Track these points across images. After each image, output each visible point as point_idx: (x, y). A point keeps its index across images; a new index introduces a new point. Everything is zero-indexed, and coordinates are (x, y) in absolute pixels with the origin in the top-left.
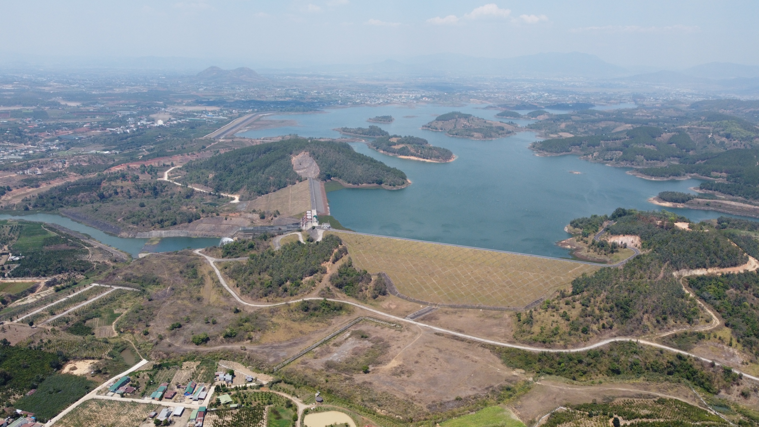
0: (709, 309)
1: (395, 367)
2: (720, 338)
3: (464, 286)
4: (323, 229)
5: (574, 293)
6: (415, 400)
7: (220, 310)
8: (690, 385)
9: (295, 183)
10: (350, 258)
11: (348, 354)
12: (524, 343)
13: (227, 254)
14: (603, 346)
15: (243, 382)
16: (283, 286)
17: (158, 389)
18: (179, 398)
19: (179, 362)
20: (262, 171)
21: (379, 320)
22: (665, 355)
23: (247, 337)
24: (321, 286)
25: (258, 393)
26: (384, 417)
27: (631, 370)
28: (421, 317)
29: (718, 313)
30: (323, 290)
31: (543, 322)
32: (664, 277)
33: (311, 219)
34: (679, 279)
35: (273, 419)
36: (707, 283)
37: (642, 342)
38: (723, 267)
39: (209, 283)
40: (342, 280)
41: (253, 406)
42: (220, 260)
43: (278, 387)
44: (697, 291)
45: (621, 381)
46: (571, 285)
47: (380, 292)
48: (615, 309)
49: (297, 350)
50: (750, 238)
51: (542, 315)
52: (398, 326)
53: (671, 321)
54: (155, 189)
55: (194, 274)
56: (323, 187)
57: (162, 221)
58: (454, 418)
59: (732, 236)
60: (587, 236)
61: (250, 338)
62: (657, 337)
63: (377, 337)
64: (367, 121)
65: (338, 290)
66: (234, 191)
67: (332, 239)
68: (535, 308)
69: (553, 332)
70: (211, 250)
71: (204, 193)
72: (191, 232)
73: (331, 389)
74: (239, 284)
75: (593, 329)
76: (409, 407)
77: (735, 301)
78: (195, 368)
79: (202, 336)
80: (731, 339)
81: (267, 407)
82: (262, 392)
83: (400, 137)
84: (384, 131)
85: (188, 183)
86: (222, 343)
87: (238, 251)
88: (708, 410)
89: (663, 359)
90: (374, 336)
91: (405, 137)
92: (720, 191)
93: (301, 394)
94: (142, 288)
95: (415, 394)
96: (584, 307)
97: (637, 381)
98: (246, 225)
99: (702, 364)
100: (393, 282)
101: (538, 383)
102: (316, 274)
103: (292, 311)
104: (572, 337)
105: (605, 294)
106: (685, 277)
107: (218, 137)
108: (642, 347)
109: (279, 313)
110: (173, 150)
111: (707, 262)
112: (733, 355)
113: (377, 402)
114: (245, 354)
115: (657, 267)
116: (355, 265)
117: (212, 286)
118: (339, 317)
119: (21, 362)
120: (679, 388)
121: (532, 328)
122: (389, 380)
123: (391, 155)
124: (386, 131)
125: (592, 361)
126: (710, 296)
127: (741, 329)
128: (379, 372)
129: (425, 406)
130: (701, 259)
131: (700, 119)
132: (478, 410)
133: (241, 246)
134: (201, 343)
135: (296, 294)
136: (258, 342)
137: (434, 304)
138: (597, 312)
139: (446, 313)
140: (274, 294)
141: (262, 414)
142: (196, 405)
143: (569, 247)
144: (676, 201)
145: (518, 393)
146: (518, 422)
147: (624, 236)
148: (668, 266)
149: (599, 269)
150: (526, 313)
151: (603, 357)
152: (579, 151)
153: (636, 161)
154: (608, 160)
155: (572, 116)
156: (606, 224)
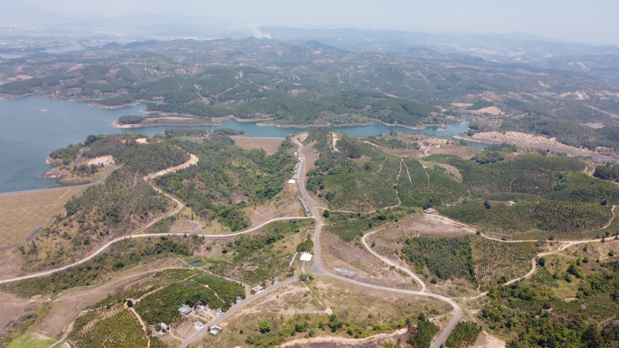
0: (174, 198)
2: (185, 216)
5: (69, 215)
8: (174, 256)
12: (34, 271)
14: (105, 249)
22: (152, 240)
27: (131, 260)
29: (180, 199)
31: (47, 247)
32: (138, 183)
34: (148, 182)
36: (168, 179)
37: (133, 236)
38: (176, 166)
44: (163, 187)
45: (126, 271)
46: (65, 209)
48: (107, 217)
50: (188, 141)
51: (45, 242)
53: (151, 214)
59: (177, 142)
60: (68, 164)
62: (144, 229)
68: (36, 238)
69: (58, 253)
75: (93, 239)
77: (189, 187)
80: (192, 214)
88: (190, 268)
89: (152, 244)
92: (162, 111)
96: (81, 224)
97: (137, 267)
99: (179, 238)
101: (56, 300)
104: (77, 251)
105: (96, 208)
106: (152, 179)
108: (135, 240)
111: (165, 164)
112: (196, 225)
115: (131, 176)
120: (167, 261)
121: (38, 256)
125: (98, 265)
126: (172, 188)
127: (197, 206)
130: (161, 163)
131: (135, 57)
138: (93, 224)
143: (54, 176)
144: (132, 123)
145: (40, 316)
146: (48, 340)
147: (99, 157)
148: (139, 173)
149: (86, 189)
150: (28, 245)
151: (107, 258)
152: (41, 91)
153: (94, 95)
154: (70, 96)
155: (26, 59)
156: (82, 151)
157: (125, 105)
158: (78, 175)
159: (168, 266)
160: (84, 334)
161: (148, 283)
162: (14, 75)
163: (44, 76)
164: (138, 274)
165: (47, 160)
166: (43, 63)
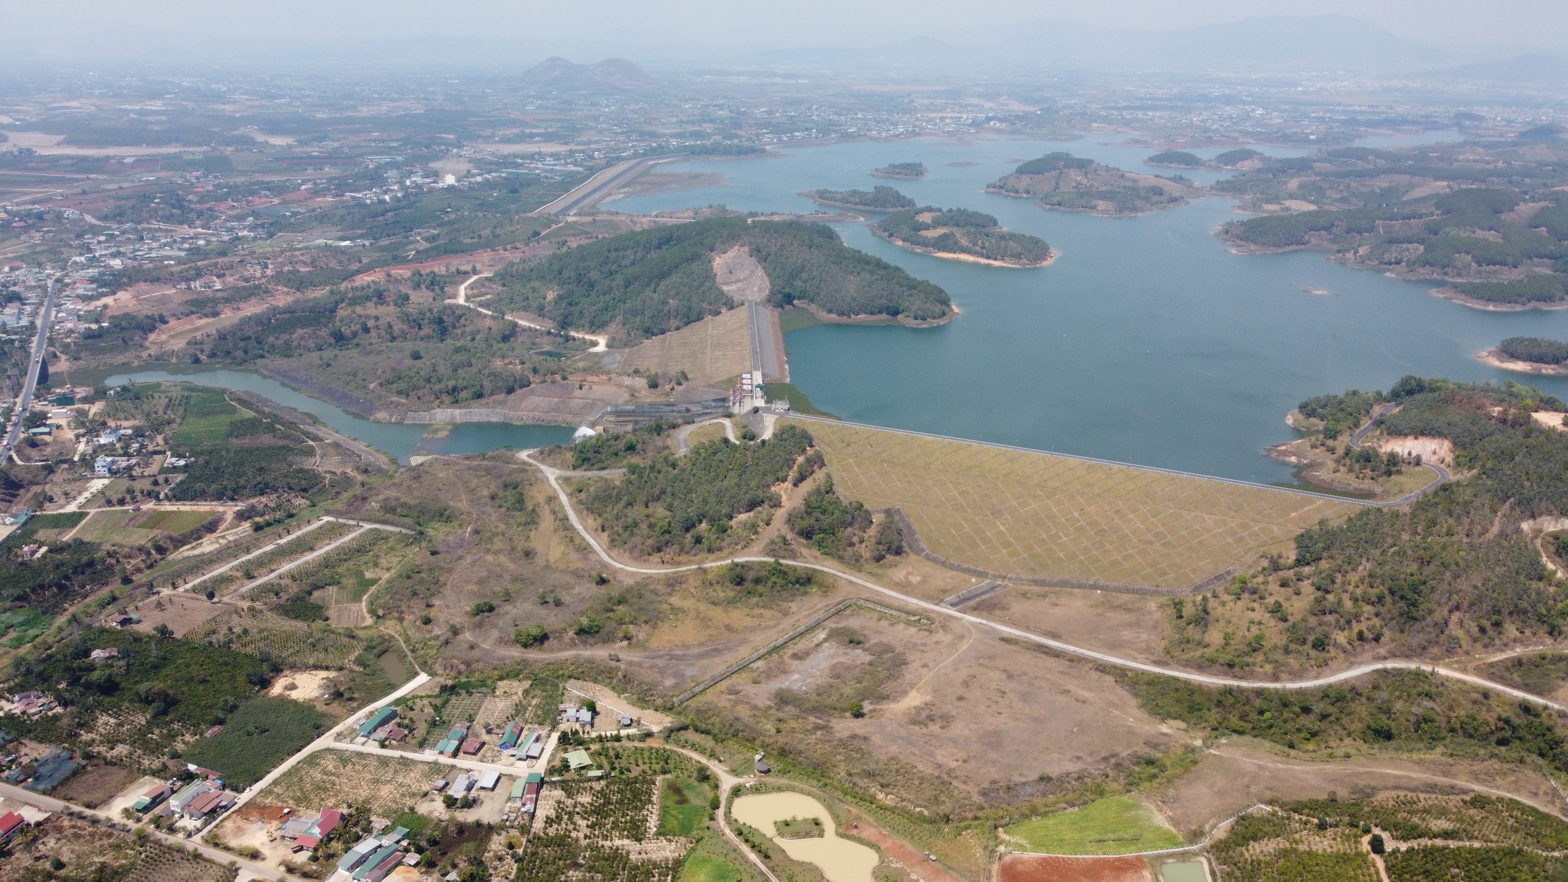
1: (915, 708)
3: (1065, 539)
4: (774, 412)
5: (1300, 562)
6: (956, 778)
7: (569, 579)
8: (1545, 770)
9: (720, 313)
10: (829, 476)
11: (821, 676)
12: (1187, 665)
13: (584, 460)
14: (1358, 677)
15: (614, 727)
16: (693, 532)
17: (450, 734)
18: (489, 754)
19: (489, 682)
20: (653, 285)
21: (887, 606)
22: (1493, 703)
23: (621, 634)
24: (769, 534)
25: (642, 750)
26: (893, 810)
27: (1416, 731)
28: (972, 603)
30: (772, 542)
31: (1230, 622)
32: (1503, 534)
33: (751, 391)
34: (1534, 538)
35: (670, 803)
37: (1443, 671)
39: (547, 522)
40: (812, 521)
41: (632, 775)
42: (570, 473)
43: (682, 738)
45: (1392, 754)
46: (1293, 545)
47: (889, 548)
48: (1388, 599)
49: (719, 665)
51: (1228, 607)
52: (925, 622)
53: (1511, 630)
54: (441, 321)
55: (519, 502)
56: (776, 320)
57: (454, 389)
58: (1034, 819)
60: (1334, 437)
61: (628, 638)
62: (1477, 663)
63: (881, 643)
64: (872, 175)
65: (804, 541)
66: (596, 326)
67: (794, 435)
68: (1214, 592)
69: (1249, 644)
70: (551, 452)
71: (536, 330)
72: (512, 413)
73: (787, 748)
74: (606, 524)
75: (1338, 641)
76: (943, 792)
78: (520, 693)
79: (535, 632)
81: (659, 779)
82: (652, 748)
83: (940, 210)
84: (904, 197)
85: (504, 309)
86: (573, 645)
87: (603, 457)
89: (1489, 710)
90: (875, 641)
91: (950, 210)
93: (727, 756)
94: (418, 528)
95: (955, 764)
96: (1319, 594)
97: (1428, 756)
98: (621, 401)
100: (916, 526)
101: (1213, 751)
102: (760, 509)
103: (711, 584)
104: (1291, 656)
105: (1369, 565)
106: (1547, 535)
107: (565, 211)
108: (1444, 682)
109: (684, 586)
110: (475, 240)
113: (878, 778)
114: (618, 669)
115: (1486, 511)
116: (840, 491)
117: (552, 528)
118: (804, 598)
119: (194, 670)
120: (1520, 775)
121: (1206, 636)
122: (903, 732)
123: (919, 250)
124: (909, 197)
125: (1331, 709)
128: (882, 716)
129: (976, 790)
132: (1085, 803)
133: (610, 446)
134: (532, 645)
135: (720, 549)
136: (642, 646)
137: (1000, 576)
138: (1348, 604)
139: (1024, 595)
140: (676, 548)
141: (649, 793)
142: (522, 770)
143: (1293, 459)
144: (1540, 359)
145: (1169, 772)
146: (1168, 832)
147: (1416, 438)
148: (1512, 509)
149: (1358, 511)
150: (1194, 602)
151: (1357, 702)
152: (1326, 243)
153: (1454, 267)
154: (1390, 264)
155: (1314, 161)
156: (1377, 410)
157: (1533, 304)
158: (1350, 471)
159: (1518, 791)
160: (1246, 860)
161: (1442, 813)
162: (1276, 200)
163: (1344, 207)
164: (1424, 776)
165: (1289, 416)
166: (1348, 174)
